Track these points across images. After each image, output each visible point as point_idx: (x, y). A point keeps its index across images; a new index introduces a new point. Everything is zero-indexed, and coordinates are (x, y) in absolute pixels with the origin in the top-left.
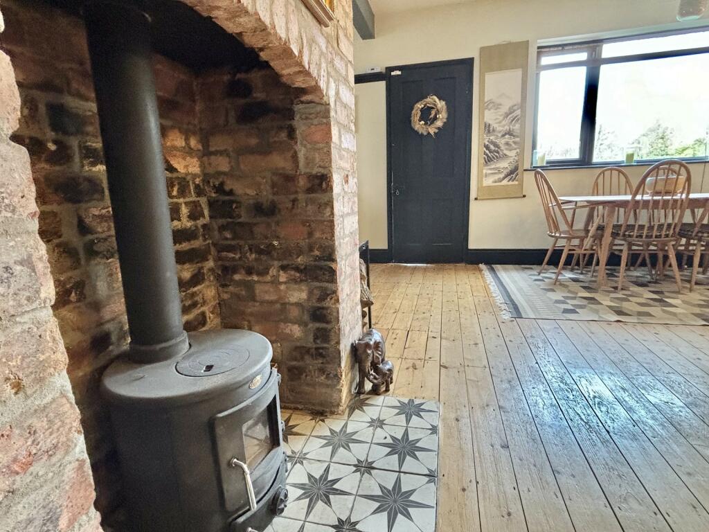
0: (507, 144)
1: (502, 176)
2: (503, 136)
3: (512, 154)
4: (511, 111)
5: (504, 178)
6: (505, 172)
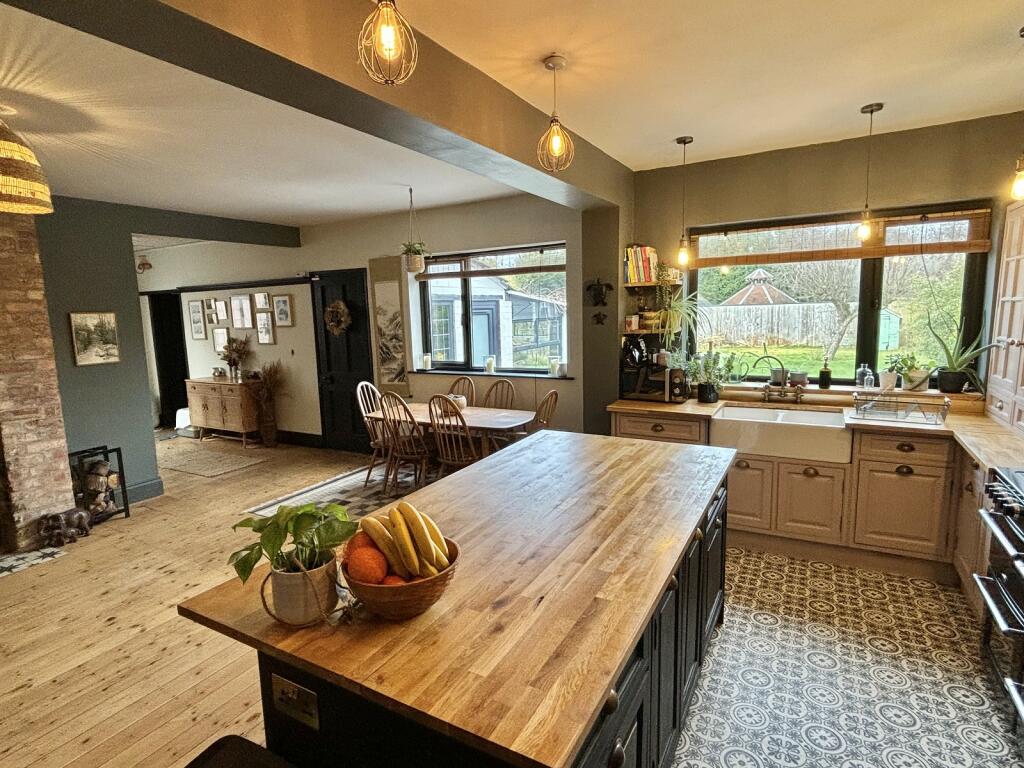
0: (394, 347)
1: (394, 376)
2: (391, 339)
3: (399, 356)
4: (394, 318)
5: (395, 378)
6: (396, 372)
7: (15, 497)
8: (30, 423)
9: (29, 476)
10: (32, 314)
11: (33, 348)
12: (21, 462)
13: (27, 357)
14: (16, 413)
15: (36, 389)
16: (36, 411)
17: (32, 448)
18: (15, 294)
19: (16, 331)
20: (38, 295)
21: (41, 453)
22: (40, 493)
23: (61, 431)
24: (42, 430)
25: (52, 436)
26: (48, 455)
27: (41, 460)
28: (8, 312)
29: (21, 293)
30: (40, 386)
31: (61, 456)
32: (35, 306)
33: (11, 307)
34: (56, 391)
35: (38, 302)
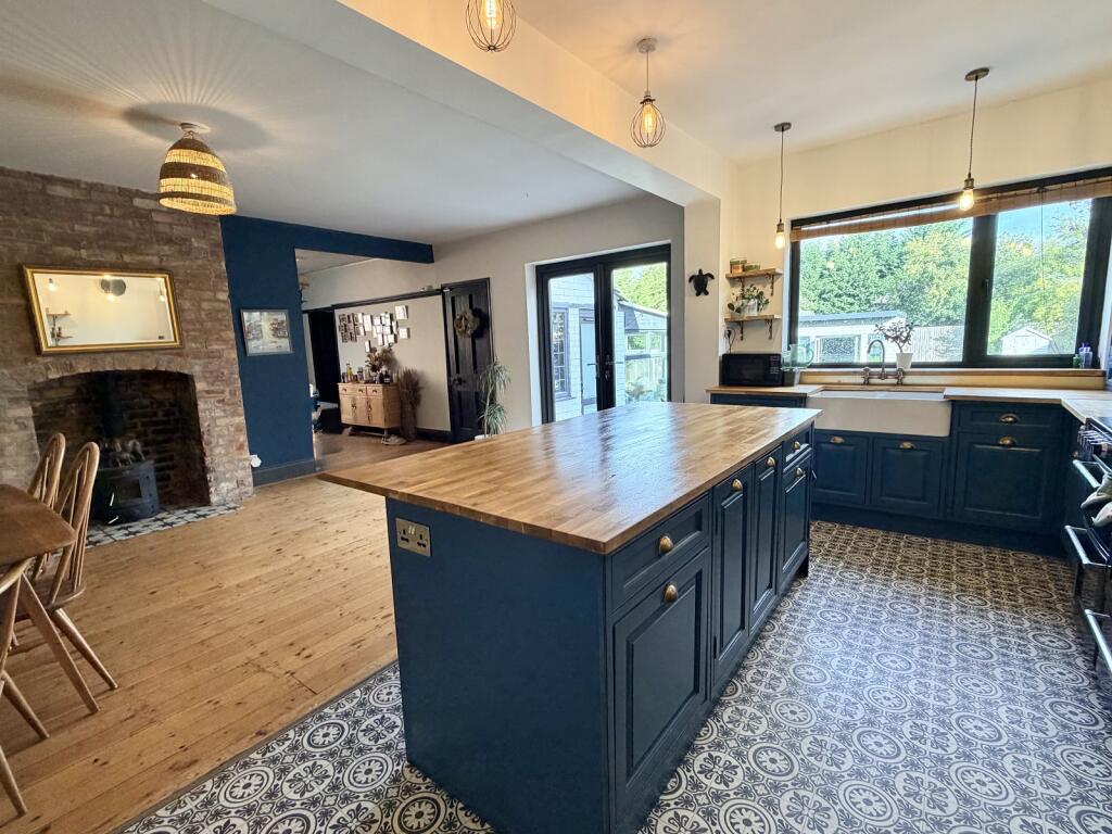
7: (208, 460)
8: (219, 401)
9: (218, 445)
10: (219, 311)
11: (220, 339)
12: (212, 431)
13: (216, 347)
14: (208, 392)
15: (223, 373)
16: (223, 392)
17: (219, 422)
18: (208, 294)
19: (209, 325)
20: (224, 296)
21: (227, 426)
22: (225, 459)
23: (241, 410)
24: (227, 408)
25: (234, 414)
26: (232, 429)
27: (226, 432)
28: (203, 310)
29: (211, 294)
30: (226, 372)
31: (241, 430)
32: (222, 305)
33: (205, 305)
34: (237, 376)
35: (224, 302)
